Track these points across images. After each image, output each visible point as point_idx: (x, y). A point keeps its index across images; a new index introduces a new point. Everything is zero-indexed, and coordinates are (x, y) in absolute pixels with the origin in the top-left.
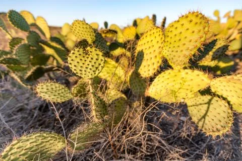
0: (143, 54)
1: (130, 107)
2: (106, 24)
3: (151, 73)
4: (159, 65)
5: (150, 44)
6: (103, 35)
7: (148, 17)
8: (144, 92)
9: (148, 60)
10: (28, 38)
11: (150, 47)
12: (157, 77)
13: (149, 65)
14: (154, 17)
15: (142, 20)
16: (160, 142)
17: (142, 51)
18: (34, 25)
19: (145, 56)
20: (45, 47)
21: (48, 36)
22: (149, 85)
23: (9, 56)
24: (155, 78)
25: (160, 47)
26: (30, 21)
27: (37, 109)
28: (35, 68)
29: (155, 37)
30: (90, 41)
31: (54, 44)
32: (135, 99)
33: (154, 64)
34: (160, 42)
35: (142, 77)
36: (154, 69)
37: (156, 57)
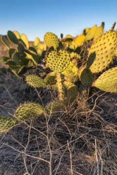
0: (95, 55)
1: (80, 93)
2: (62, 36)
3: (100, 70)
4: (109, 63)
5: (103, 47)
6: (63, 43)
7: (96, 25)
8: (92, 84)
9: (99, 59)
10: (18, 48)
11: (102, 49)
12: (104, 73)
13: (100, 63)
14: (103, 24)
15: (90, 29)
16: (99, 118)
17: (94, 53)
18: (20, 40)
19: (96, 56)
20: (27, 54)
21: (28, 47)
22: (96, 79)
23: (10, 60)
24: (102, 73)
25: (112, 48)
26: (18, 37)
27: (25, 90)
28: (22, 67)
29: (109, 40)
30: (55, 48)
31: (32, 52)
32: (84, 88)
33: (104, 62)
34: (113, 44)
35: (91, 73)
36: (104, 66)
37: (107, 56)
